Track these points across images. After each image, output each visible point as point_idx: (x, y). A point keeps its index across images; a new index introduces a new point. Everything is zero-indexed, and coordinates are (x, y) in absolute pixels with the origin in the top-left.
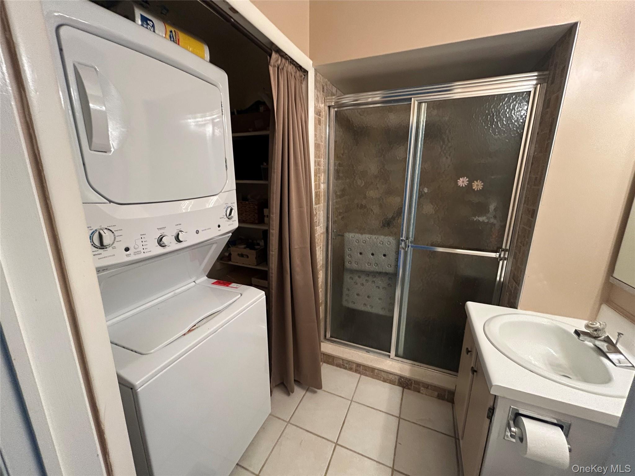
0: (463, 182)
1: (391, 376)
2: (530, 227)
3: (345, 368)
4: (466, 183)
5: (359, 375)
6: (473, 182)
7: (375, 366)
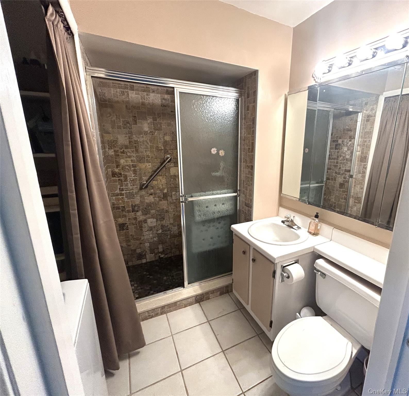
0: (214, 151)
1: (190, 300)
2: (252, 175)
3: (152, 317)
4: (216, 152)
5: (165, 315)
6: (219, 151)
7: (176, 300)
